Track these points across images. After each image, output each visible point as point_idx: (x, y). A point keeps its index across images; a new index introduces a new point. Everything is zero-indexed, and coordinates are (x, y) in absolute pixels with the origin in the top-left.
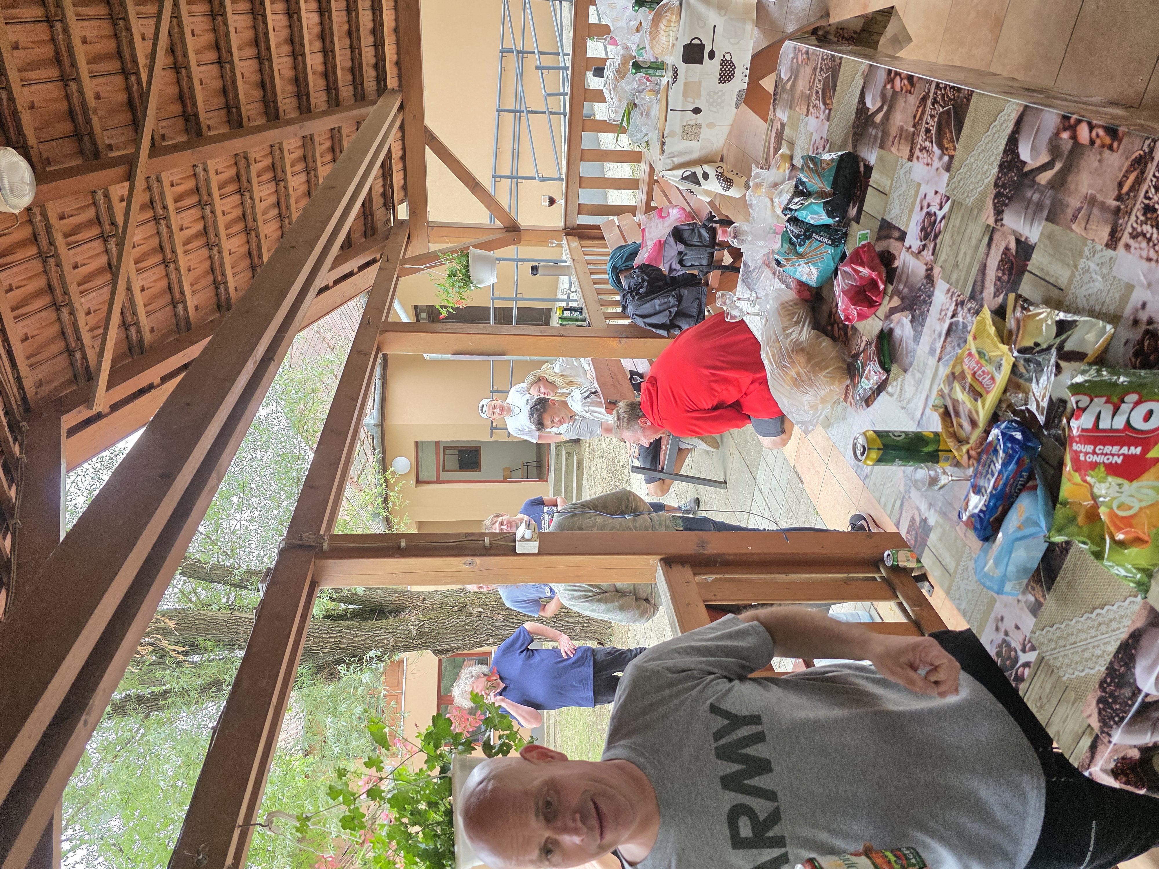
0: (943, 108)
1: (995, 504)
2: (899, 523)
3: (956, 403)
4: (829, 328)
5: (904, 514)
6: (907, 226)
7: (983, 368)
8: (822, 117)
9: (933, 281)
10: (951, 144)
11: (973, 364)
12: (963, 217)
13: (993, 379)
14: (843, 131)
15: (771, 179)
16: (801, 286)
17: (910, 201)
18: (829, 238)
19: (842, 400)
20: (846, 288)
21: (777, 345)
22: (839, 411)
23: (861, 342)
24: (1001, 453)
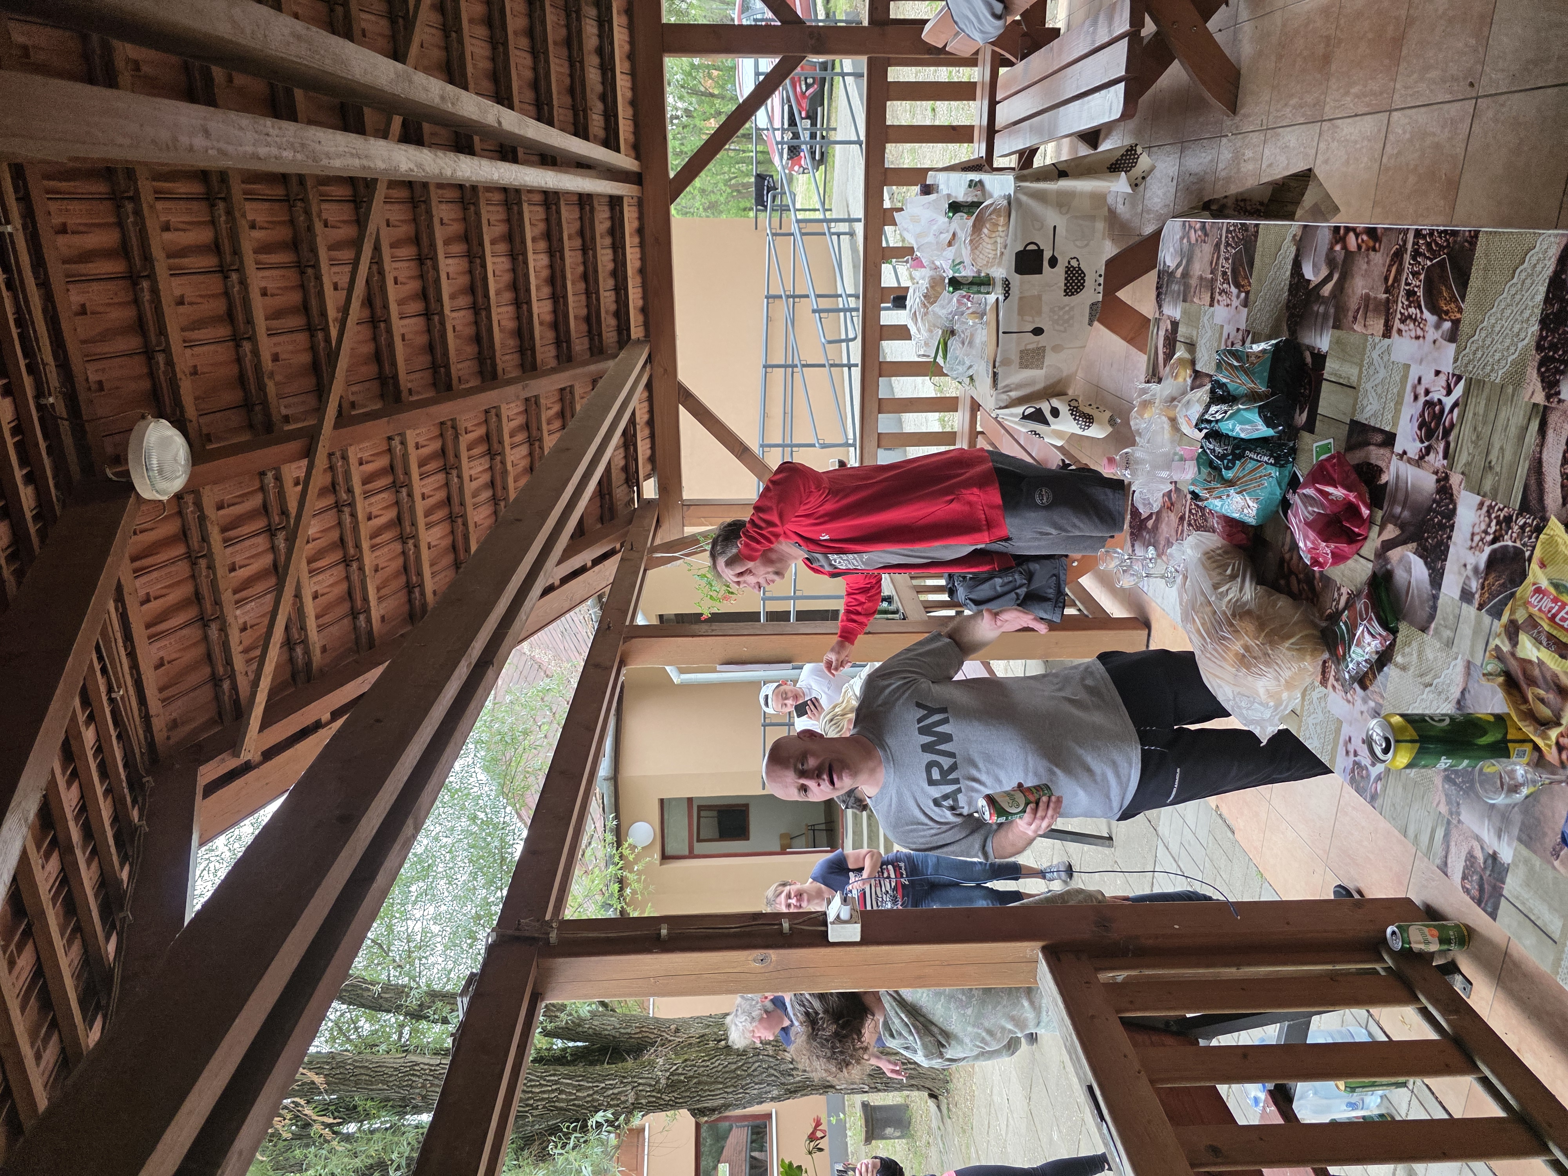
0: (1431, 260)
2: (1446, 864)
3: (1526, 664)
5: (1453, 849)
6: (1395, 424)
8: (1236, 303)
9: (1452, 495)
10: (1453, 305)
11: (1547, 604)
12: (1489, 400)
14: (1271, 316)
15: (1167, 393)
16: (1230, 526)
17: (1395, 391)
18: (1271, 456)
19: (1317, 683)
20: (1311, 518)
21: (1208, 609)
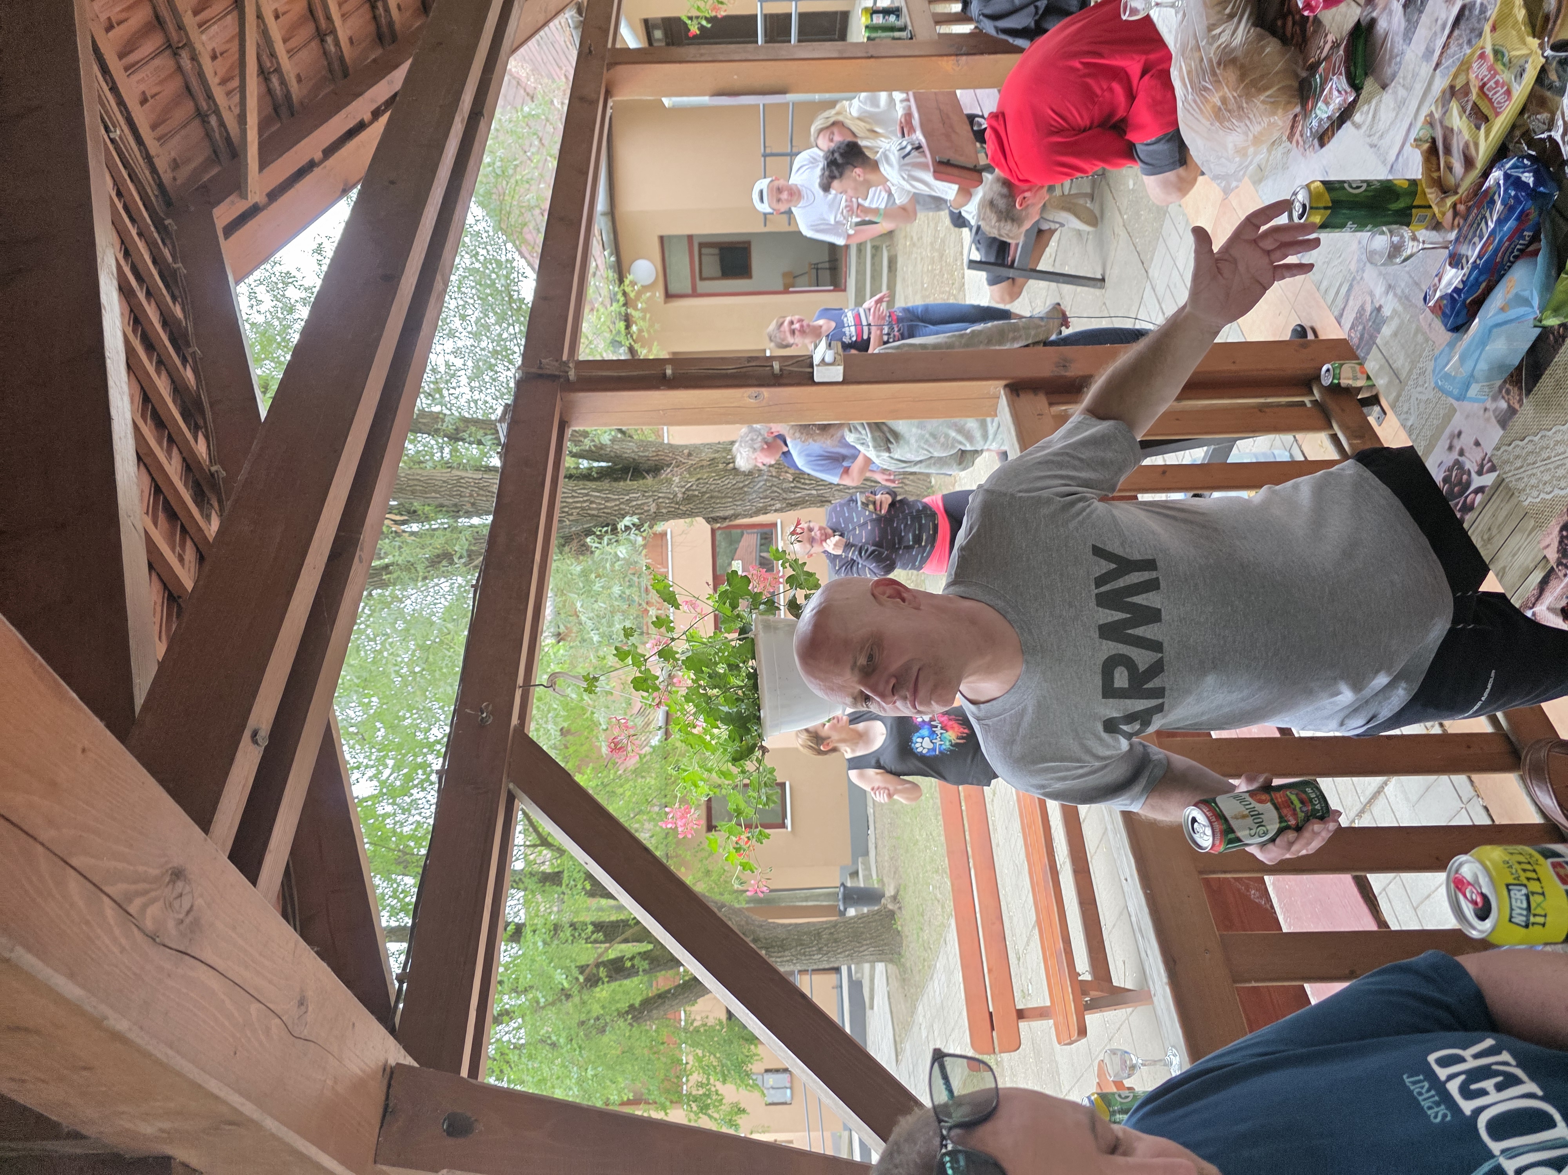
1: (1476, 279)
2: (1341, 315)
3: (1448, 133)
4: (1279, 23)
5: (1351, 303)
7: (1497, 77)
11: (1484, 71)
13: (1508, 93)
19: (1285, 138)
21: (1197, 55)
22: (1279, 155)
23: (1325, 43)
24: (1499, 206)
